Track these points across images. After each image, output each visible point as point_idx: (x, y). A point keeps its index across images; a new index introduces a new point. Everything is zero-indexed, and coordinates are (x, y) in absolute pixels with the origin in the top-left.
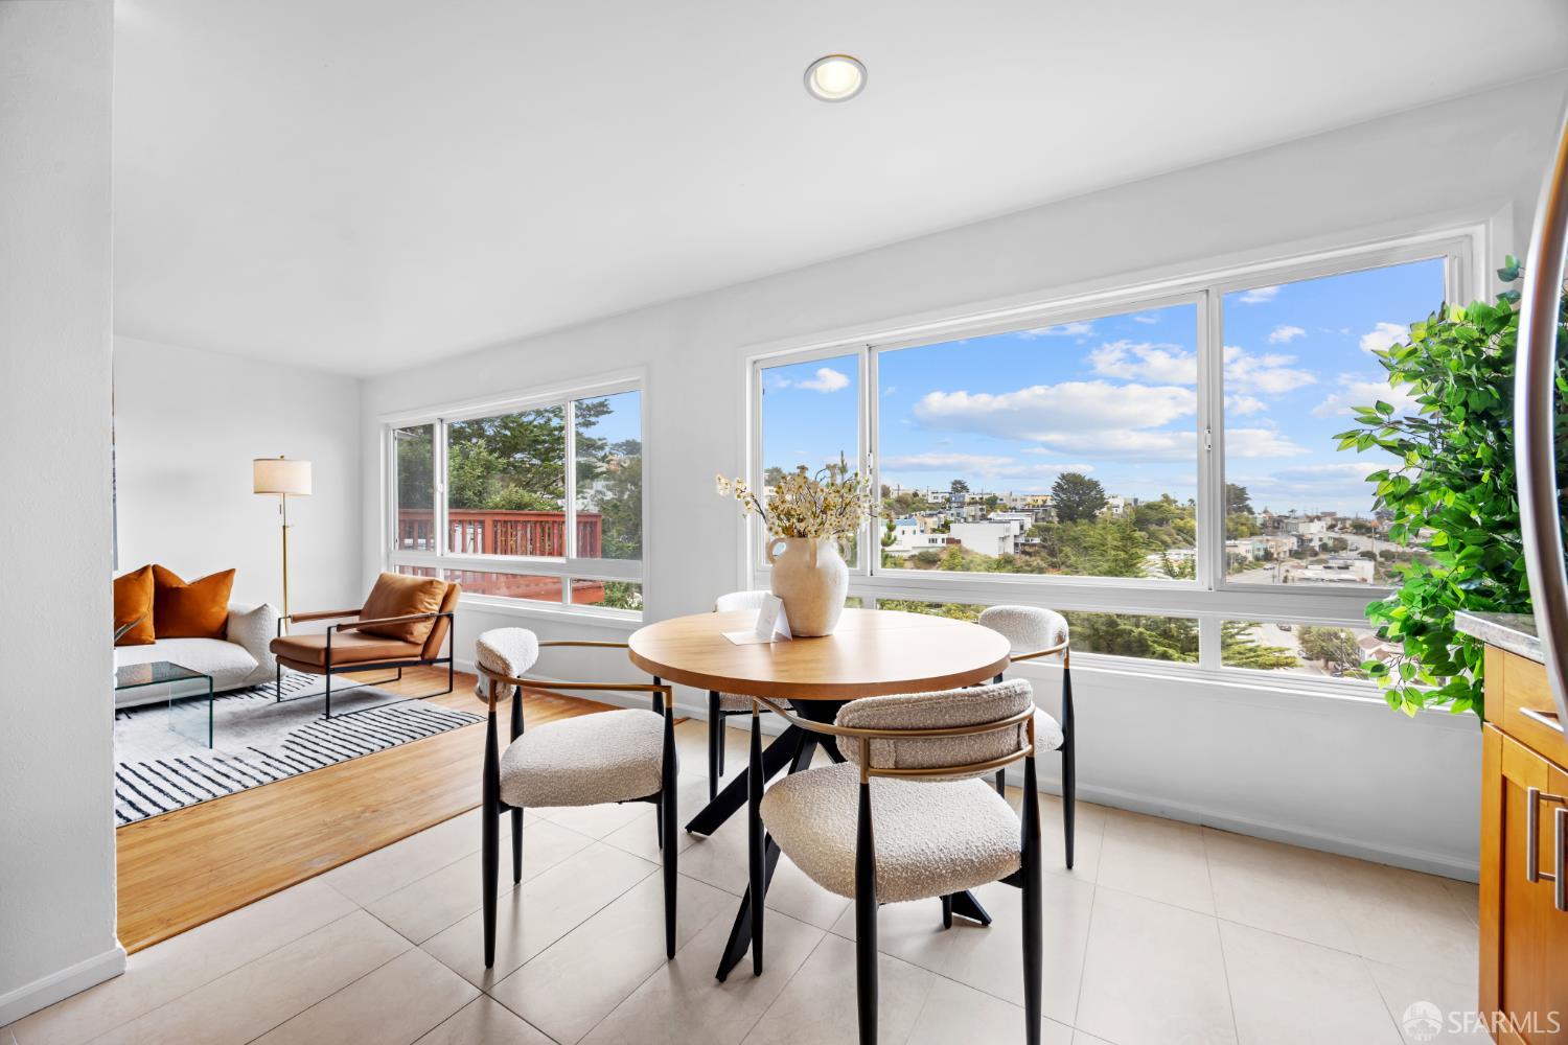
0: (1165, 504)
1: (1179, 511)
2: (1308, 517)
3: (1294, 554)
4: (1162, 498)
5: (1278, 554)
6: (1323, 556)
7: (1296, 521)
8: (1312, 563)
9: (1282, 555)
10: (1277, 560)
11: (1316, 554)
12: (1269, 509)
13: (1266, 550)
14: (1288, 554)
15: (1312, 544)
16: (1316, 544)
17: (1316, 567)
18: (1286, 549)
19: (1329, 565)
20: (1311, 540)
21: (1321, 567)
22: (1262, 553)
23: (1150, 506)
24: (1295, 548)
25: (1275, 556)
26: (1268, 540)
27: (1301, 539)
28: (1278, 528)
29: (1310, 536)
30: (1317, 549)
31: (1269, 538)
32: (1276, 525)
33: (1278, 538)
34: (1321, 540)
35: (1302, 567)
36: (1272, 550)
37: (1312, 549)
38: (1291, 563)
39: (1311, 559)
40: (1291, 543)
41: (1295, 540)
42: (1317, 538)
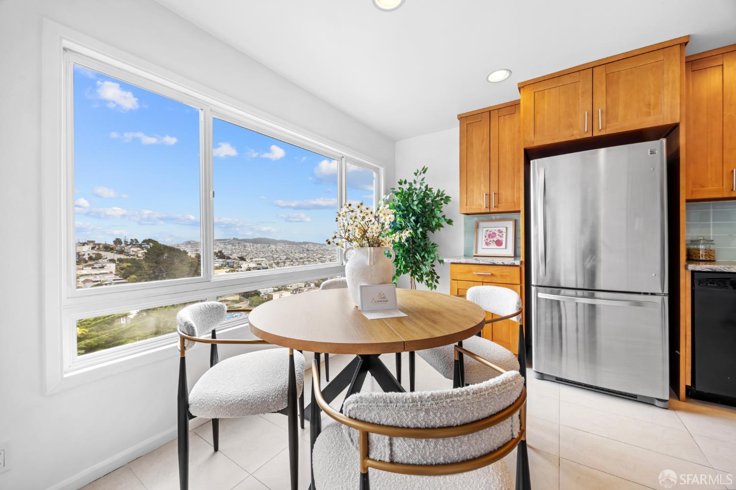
2: (81, 243)
6: (91, 263)
8: (86, 266)
11: (86, 262)
15: (84, 257)
16: (86, 257)
17: (88, 268)
19: (94, 267)
20: (84, 255)
21: (90, 268)
29: (83, 253)
30: (87, 259)
34: (89, 254)
37: (85, 259)
39: (85, 264)
42: (86, 254)
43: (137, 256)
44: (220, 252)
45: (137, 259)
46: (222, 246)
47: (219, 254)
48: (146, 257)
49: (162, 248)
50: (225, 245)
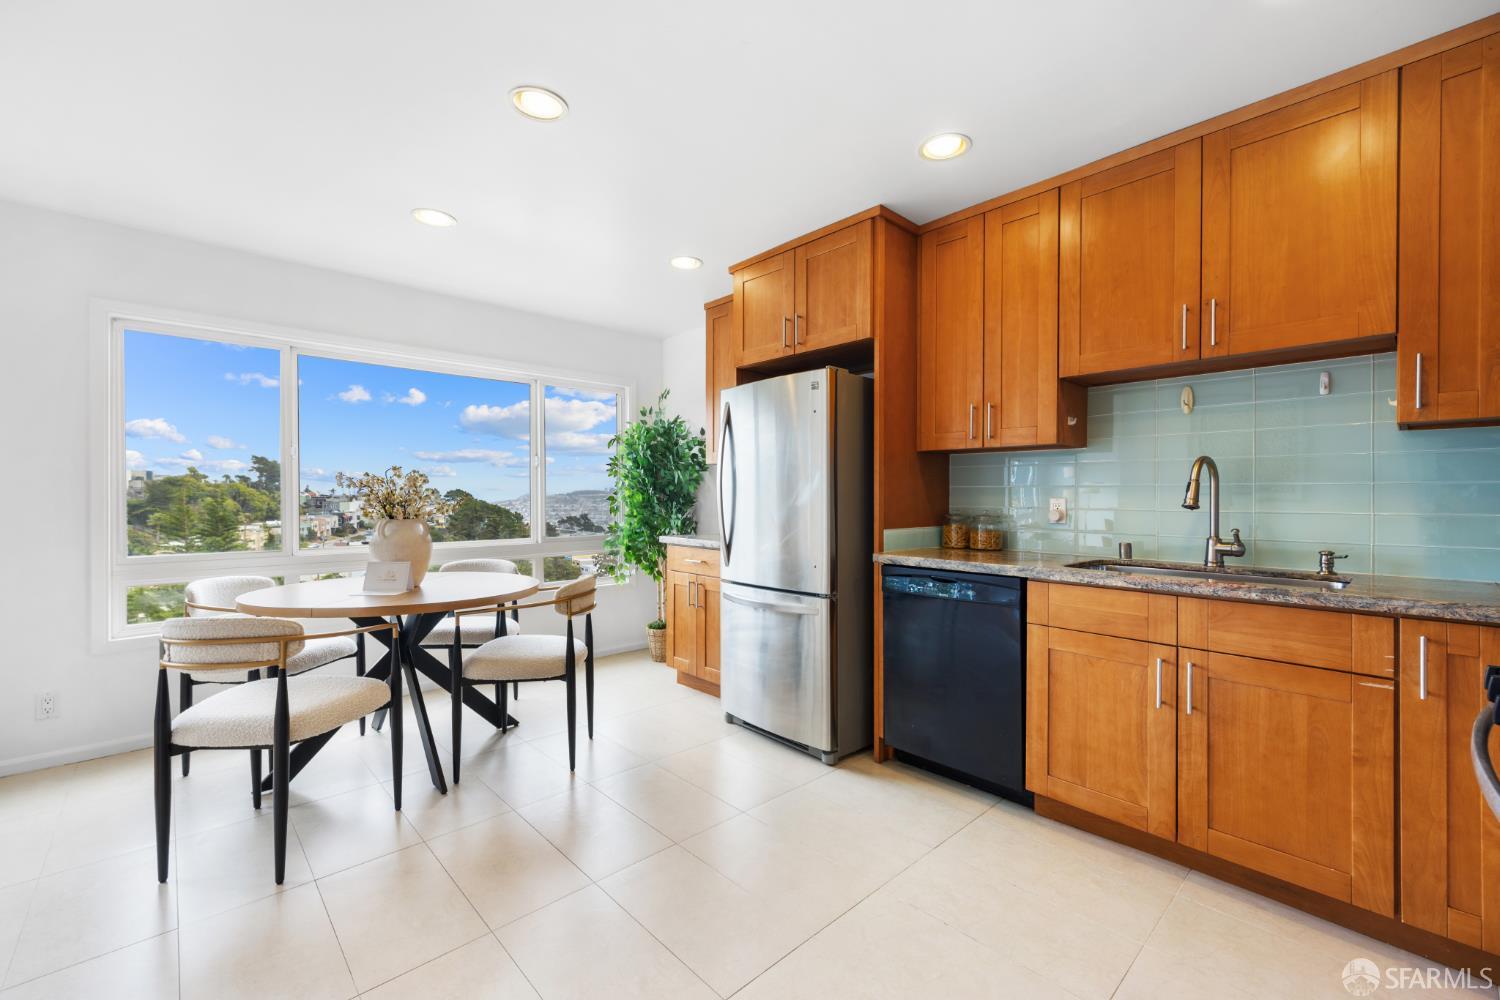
0: (192, 479)
1: (211, 488)
2: (347, 497)
3: (337, 532)
4: (188, 472)
5: (322, 533)
6: (361, 533)
7: (337, 500)
8: (353, 539)
9: (325, 534)
10: (320, 539)
11: (355, 531)
12: (310, 489)
13: (309, 529)
14: (330, 532)
15: (351, 522)
16: (354, 522)
17: (356, 543)
18: (329, 527)
19: (367, 540)
20: (350, 518)
21: (360, 543)
22: (306, 532)
23: (172, 482)
24: (337, 526)
25: (319, 535)
26: (311, 520)
27: (342, 517)
28: (320, 507)
29: (349, 515)
30: (355, 526)
31: (313, 517)
32: (318, 503)
33: (321, 517)
34: (358, 518)
35: (343, 544)
36: (316, 530)
37: (352, 526)
38: (334, 541)
39: (351, 536)
40: (333, 521)
41: (336, 518)
42: (355, 518)
43: (437, 522)
44: (584, 517)
45: (437, 527)
46: (590, 504)
47: (582, 522)
48: (451, 524)
49: (478, 508)
50: (595, 502)
